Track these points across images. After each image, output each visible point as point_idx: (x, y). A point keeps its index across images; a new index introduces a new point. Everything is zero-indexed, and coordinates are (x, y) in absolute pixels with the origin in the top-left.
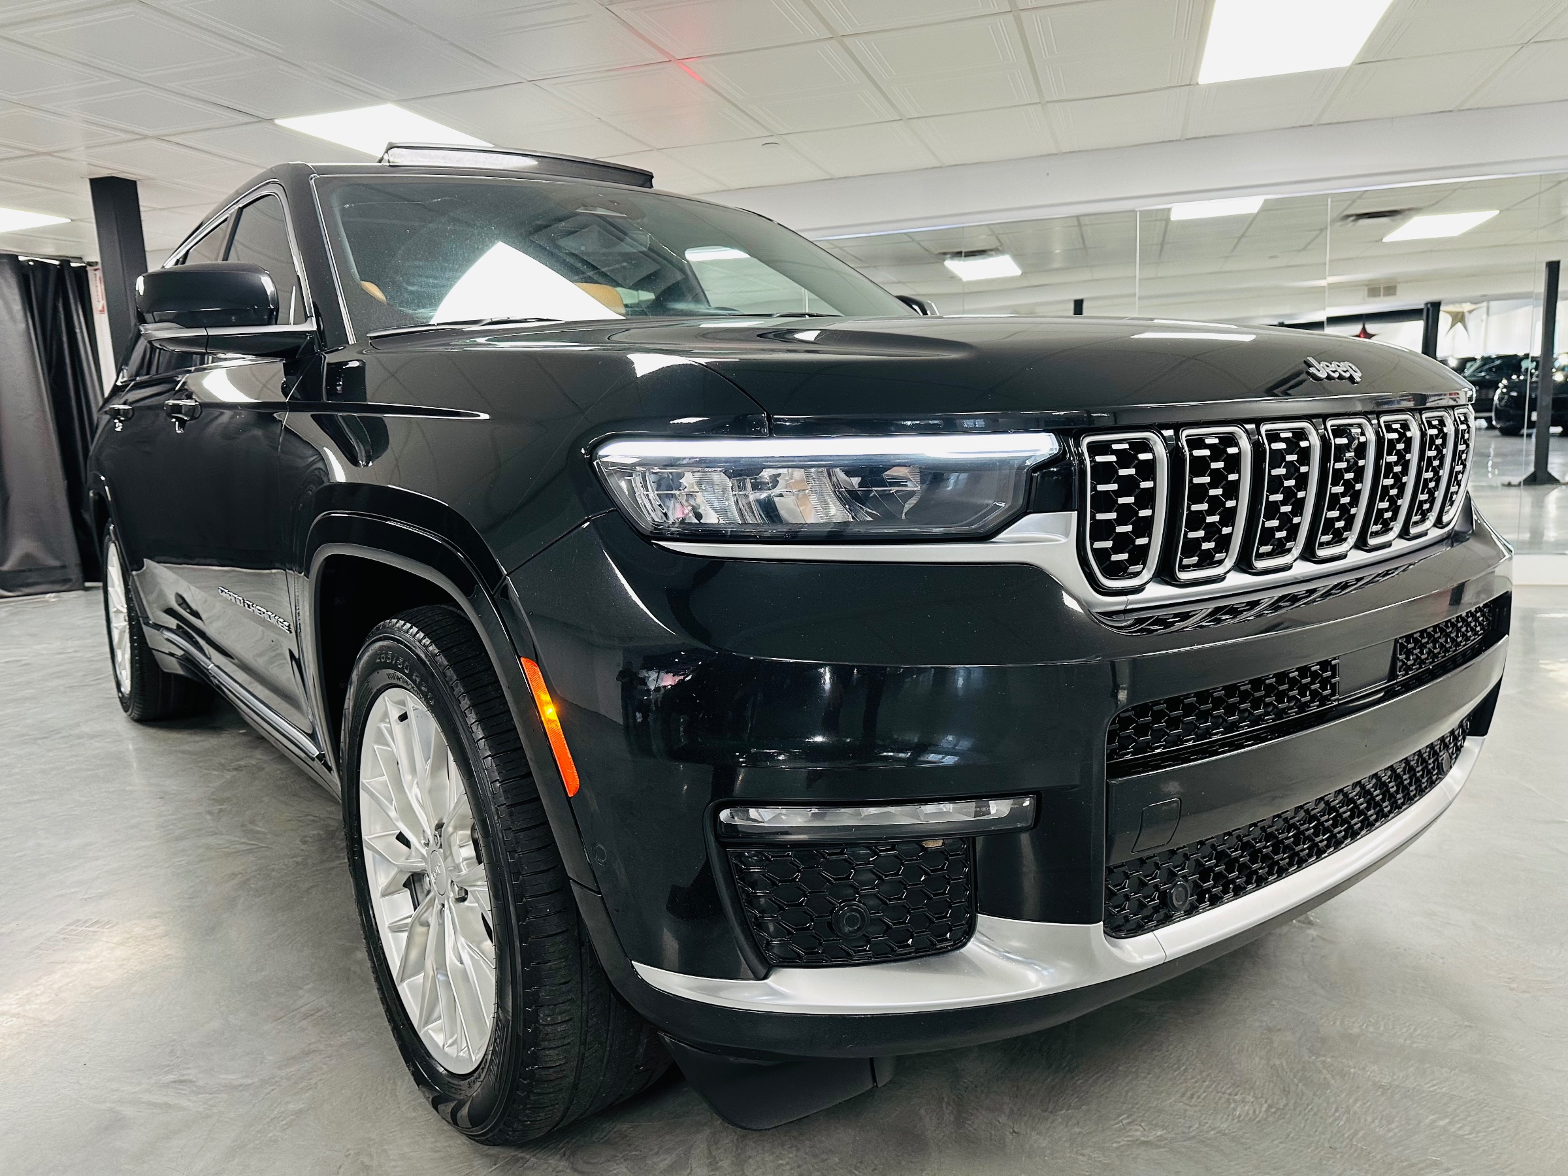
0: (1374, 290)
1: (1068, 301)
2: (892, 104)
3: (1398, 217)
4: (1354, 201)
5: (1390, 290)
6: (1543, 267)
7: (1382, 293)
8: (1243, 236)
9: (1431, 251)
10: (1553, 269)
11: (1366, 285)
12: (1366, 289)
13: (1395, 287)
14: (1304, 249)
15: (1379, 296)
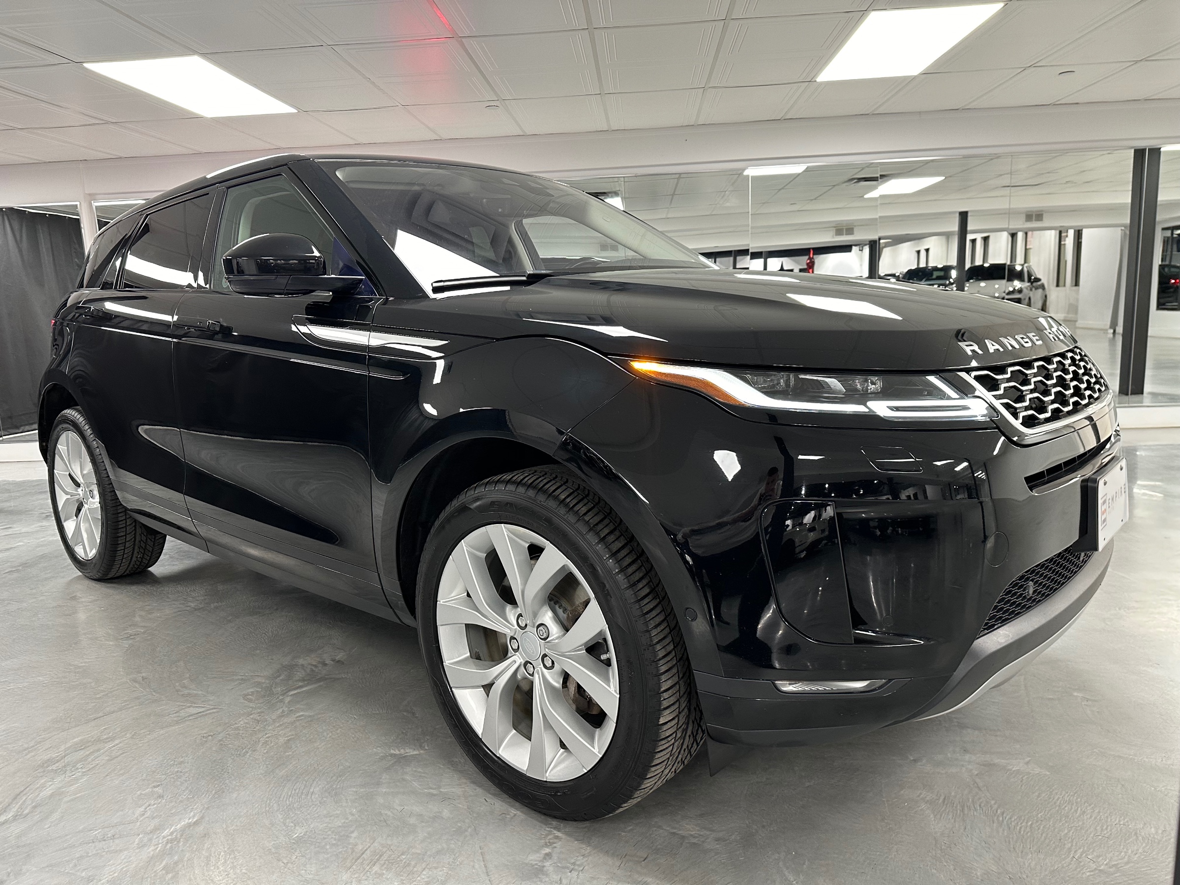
0: (839, 232)
2: (601, 81)
4: (863, 169)
5: (850, 231)
6: (957, 216)
7: (845, 233)
9: (889, 203)
10: (964, 216)
11: (835, 227)
13: (852, 229)
14: (815, 199)
15: (843, 235)
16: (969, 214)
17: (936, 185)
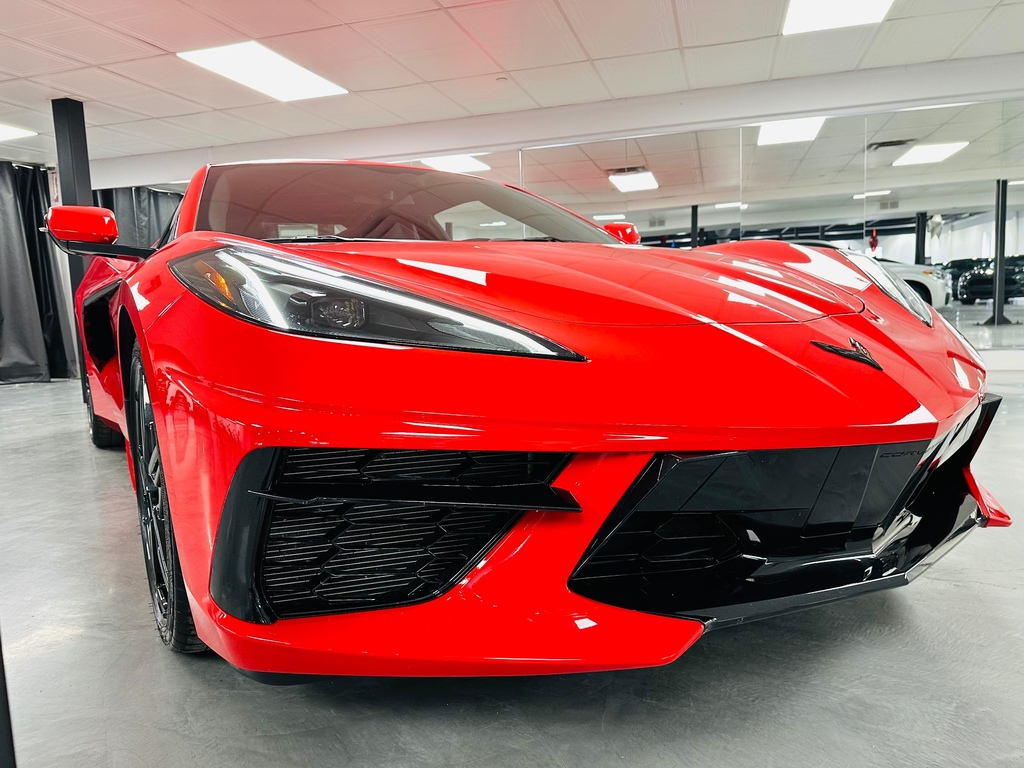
0: (884, 204)
1: (688, 207)
2: (583, 48)
3: (901, 146)
5: (895, 205)
7: (889, 206)
8: (803, 159)
11: (879, 200)
12: (879, 205)
13: (898, 201)
14: (842, 170)
15: (887, 208)
16: (1007, 183)
17: (965, 150)
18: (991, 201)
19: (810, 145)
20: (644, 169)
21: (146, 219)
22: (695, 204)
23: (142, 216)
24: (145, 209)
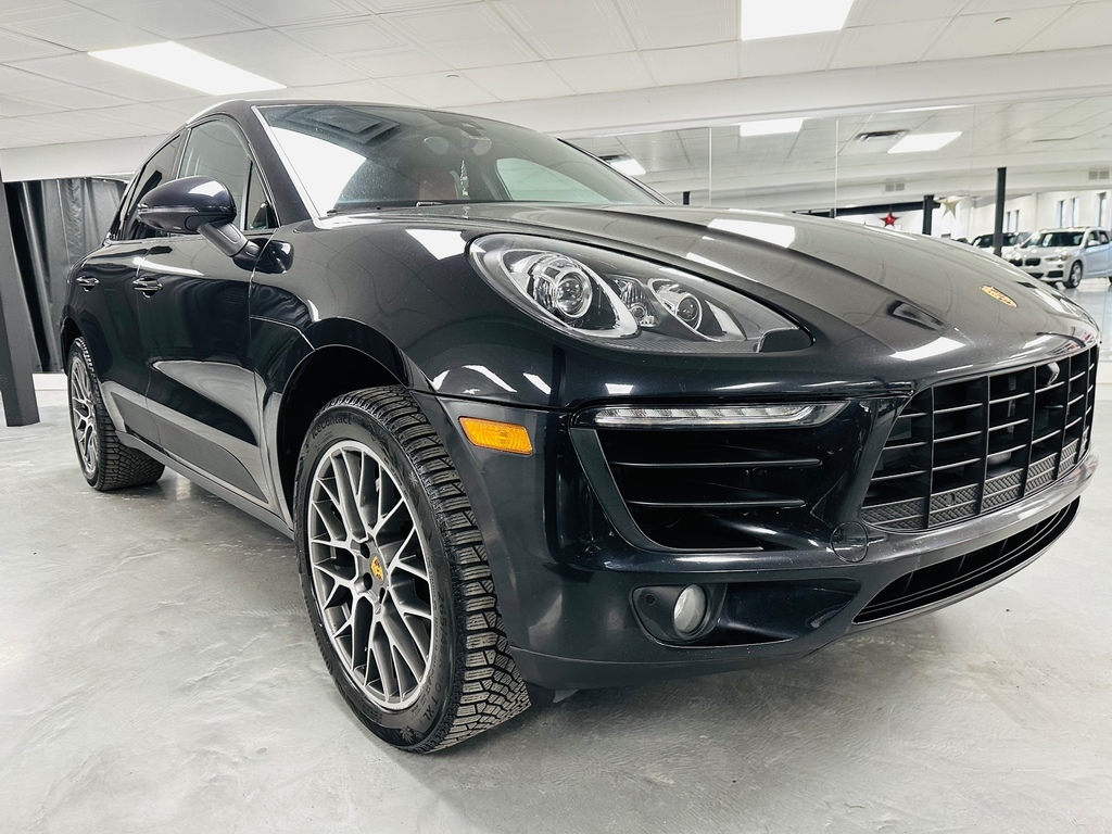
0: (889, 187)
1: (679, 193)
2: (535, 51)
3: (895, 136)
5: (900, 187)
6: (996, 172)
7: (895, 190)
8: (792, 148)
9: (922, 160)
10: (1002, 172)
11: (885, 182)
12: (884, 187)
13: (903, 184)
15: (892, 191)
16: (1008, 172)
17: (958, 140)
18: (993, 186)
19: (797, 136)
20: (625, 156)
21: (80, 210)
22: (687, 190)
23: (74, 207)
24: (77, 199)
